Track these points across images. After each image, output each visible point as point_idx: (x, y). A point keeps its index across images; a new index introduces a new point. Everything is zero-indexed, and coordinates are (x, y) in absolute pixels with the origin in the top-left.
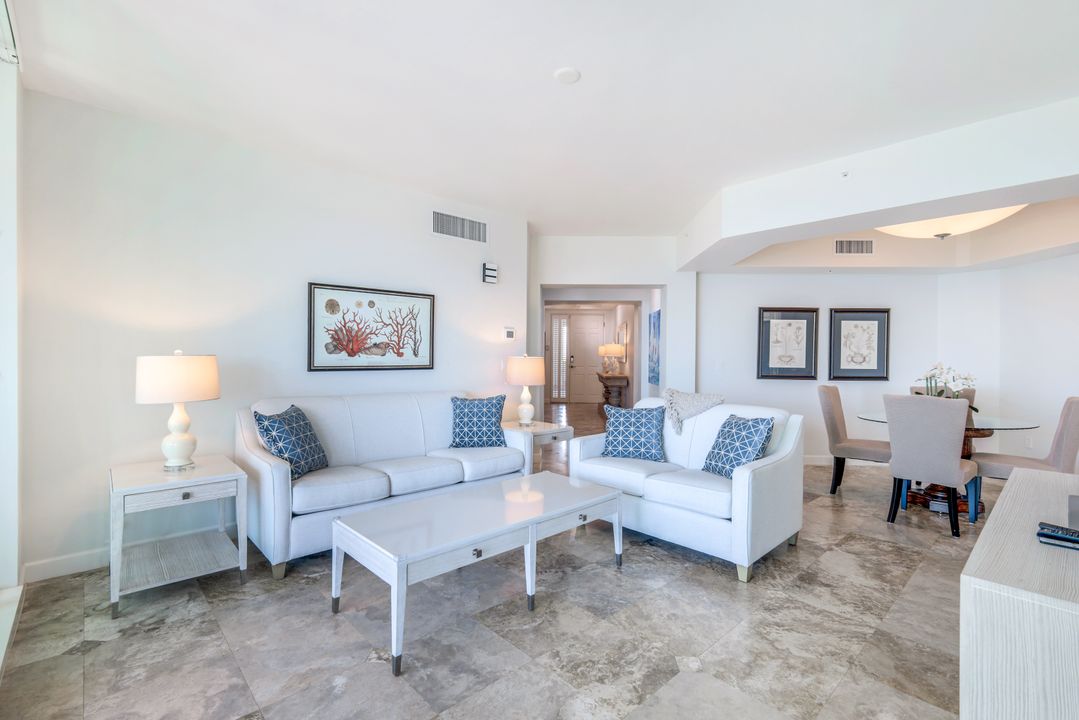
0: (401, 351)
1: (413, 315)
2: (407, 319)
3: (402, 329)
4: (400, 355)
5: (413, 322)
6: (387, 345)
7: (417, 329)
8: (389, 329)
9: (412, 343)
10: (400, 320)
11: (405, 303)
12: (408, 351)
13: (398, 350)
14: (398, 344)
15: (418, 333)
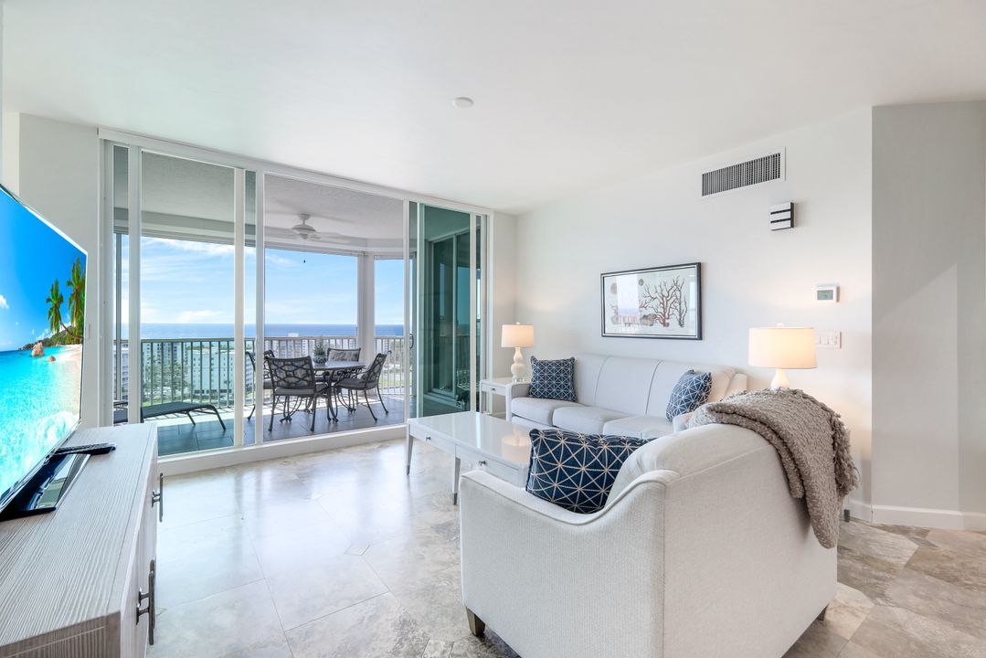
0: (667, 321)
1: (677, 286)
2: (672, 290)
3: (667, 301)
4: (665, 325)
5: (678, 293)
6: (655, 316)
7: (682, 300)
8: (656, 302)
9: (677, 314)
10: (665, 294)
11: (669, 277)
12: (673, 321)
13: (664, 321)
14: (664, 316)
15: (683, 304)
